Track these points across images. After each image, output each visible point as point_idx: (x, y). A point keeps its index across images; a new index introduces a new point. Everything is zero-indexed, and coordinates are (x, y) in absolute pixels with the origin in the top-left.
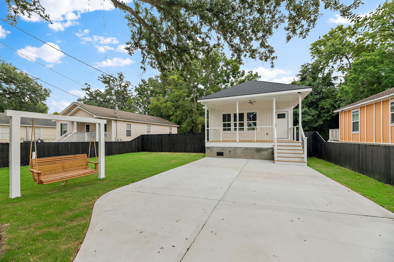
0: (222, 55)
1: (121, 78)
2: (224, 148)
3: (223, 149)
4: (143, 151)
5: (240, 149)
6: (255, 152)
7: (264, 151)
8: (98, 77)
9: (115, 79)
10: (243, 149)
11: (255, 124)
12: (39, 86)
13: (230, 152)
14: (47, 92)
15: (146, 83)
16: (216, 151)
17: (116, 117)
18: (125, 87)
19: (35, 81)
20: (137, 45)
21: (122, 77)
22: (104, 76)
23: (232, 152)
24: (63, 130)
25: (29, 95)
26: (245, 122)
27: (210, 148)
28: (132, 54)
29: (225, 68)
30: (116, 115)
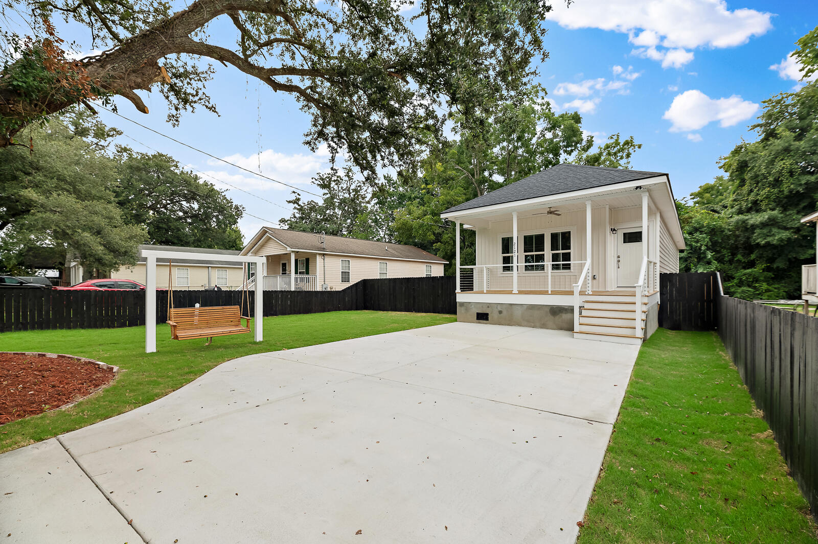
0: (544, 108)
1: (348, 176)
2: (489, 305)
3: (488, 307)
4: (366, 308)
5: (519, 307)
6: (549, 315)
7: (566, 313)
8: (312, 178)
9: (339, 179)
10: (525, 307)
11: (567, 257)
12: (228, 202)
13: (500, 312)
14: (239, 211)
15: (392, 182)
16: (475, 311)
17: (324, 249)
18: (356, 190)
19: (223, 194)
20: (321, 135)
21: (350, 174)
22: (321, 175)
23: (505, 312)
24: (251, 272)
25: (217, 217)
26: (548, 253)
27: (465, 305)
28: (316, 150)
29: (549, 135)
30: (324, 246)
